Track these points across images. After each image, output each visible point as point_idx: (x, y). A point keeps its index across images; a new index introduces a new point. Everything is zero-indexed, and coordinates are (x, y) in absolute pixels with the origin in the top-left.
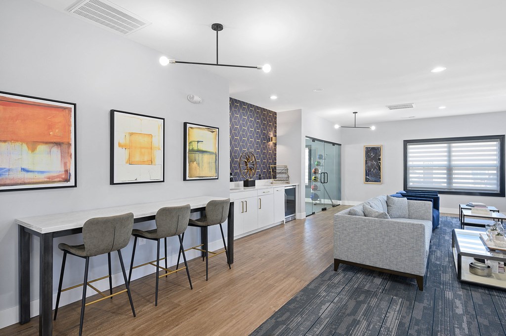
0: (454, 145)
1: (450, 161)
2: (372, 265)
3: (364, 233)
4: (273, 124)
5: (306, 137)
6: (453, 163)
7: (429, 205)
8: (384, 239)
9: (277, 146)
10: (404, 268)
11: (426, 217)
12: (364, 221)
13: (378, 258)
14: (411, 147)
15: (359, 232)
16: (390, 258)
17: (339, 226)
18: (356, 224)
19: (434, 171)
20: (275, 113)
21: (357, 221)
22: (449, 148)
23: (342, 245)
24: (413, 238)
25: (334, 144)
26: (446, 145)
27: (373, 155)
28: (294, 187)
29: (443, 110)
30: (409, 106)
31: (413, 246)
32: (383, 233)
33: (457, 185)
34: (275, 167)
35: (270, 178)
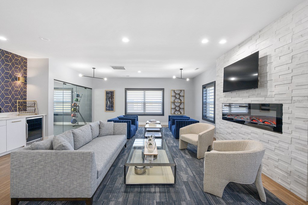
0: (146, 92)
1: (144, 99)
2: (48, 197)
3: (41, 167)
4: (22, 67)
5: (54, 80)
6: (146, 100)
7: (125, 125)
8: (58, 170)
9: (28, 85)
10: (76, 194)
11: (123, 133)
12: (41, 156)
13: (53, 190)
14: (129, 92)
15: (36, 167)
16: (64, 187)
17: (15, 163)
18: (33, 160)
19: (134, 105)
20: (26, 59)
21: (34, 156)
22: (144, 93)
23: (18, 183)
24: (83, 166)
25: (86, 88)
26: (143, 92)
27: (110, 96)
28: (42, 117)
29: (139, 73)
30: (123, 68)
31: (83, 173)
32: (58, 165)
33: (148, 111)
34: (25, 103)
35: (16, 111)
